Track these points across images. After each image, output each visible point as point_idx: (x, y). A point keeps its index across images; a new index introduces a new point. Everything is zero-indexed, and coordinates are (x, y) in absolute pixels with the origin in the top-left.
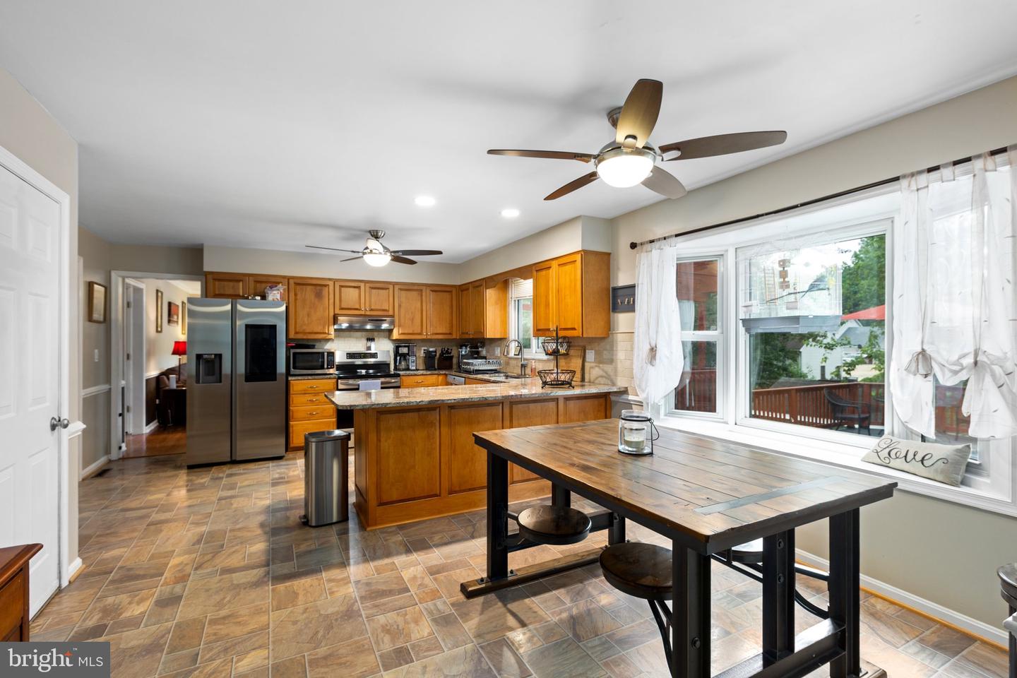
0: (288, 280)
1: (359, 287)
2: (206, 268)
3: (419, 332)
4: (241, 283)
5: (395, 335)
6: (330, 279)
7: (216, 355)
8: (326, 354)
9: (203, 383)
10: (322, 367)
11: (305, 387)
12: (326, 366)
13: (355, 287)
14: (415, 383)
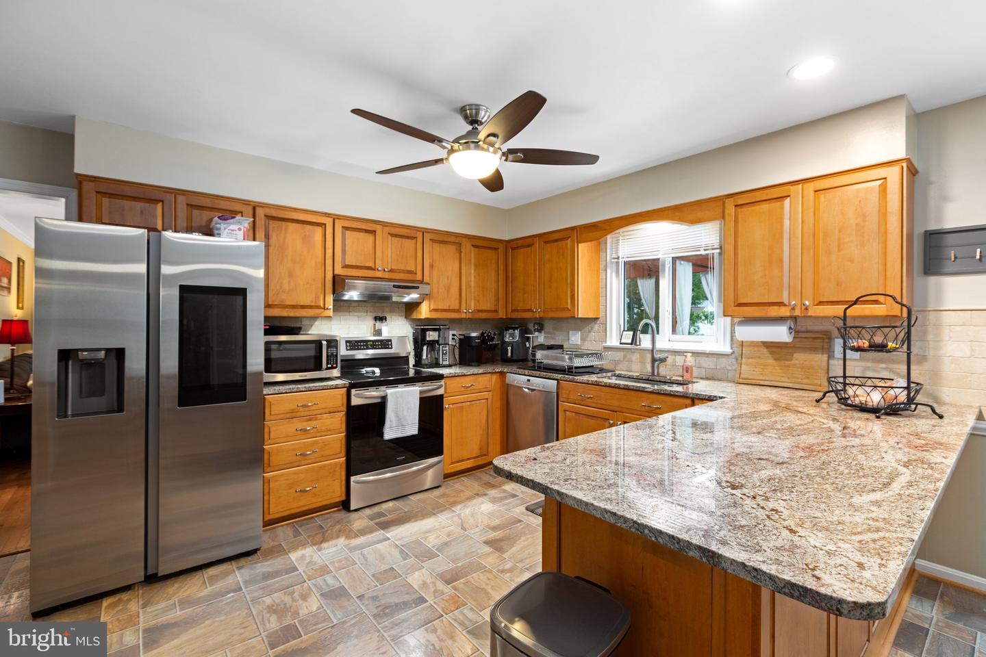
0: (254, 209)
1: (373, 232)
2: (80, 168)
3: (457, 307)
4: (160, 205)
5: (424, 312)
6: (327, 215)
7: (108, 351)
8: (324, 343)
9: (73, 415)
10: (318, 367)
11: (293, 406)
12: (324, 365)
13: (367, 231)
14: (463, 389)
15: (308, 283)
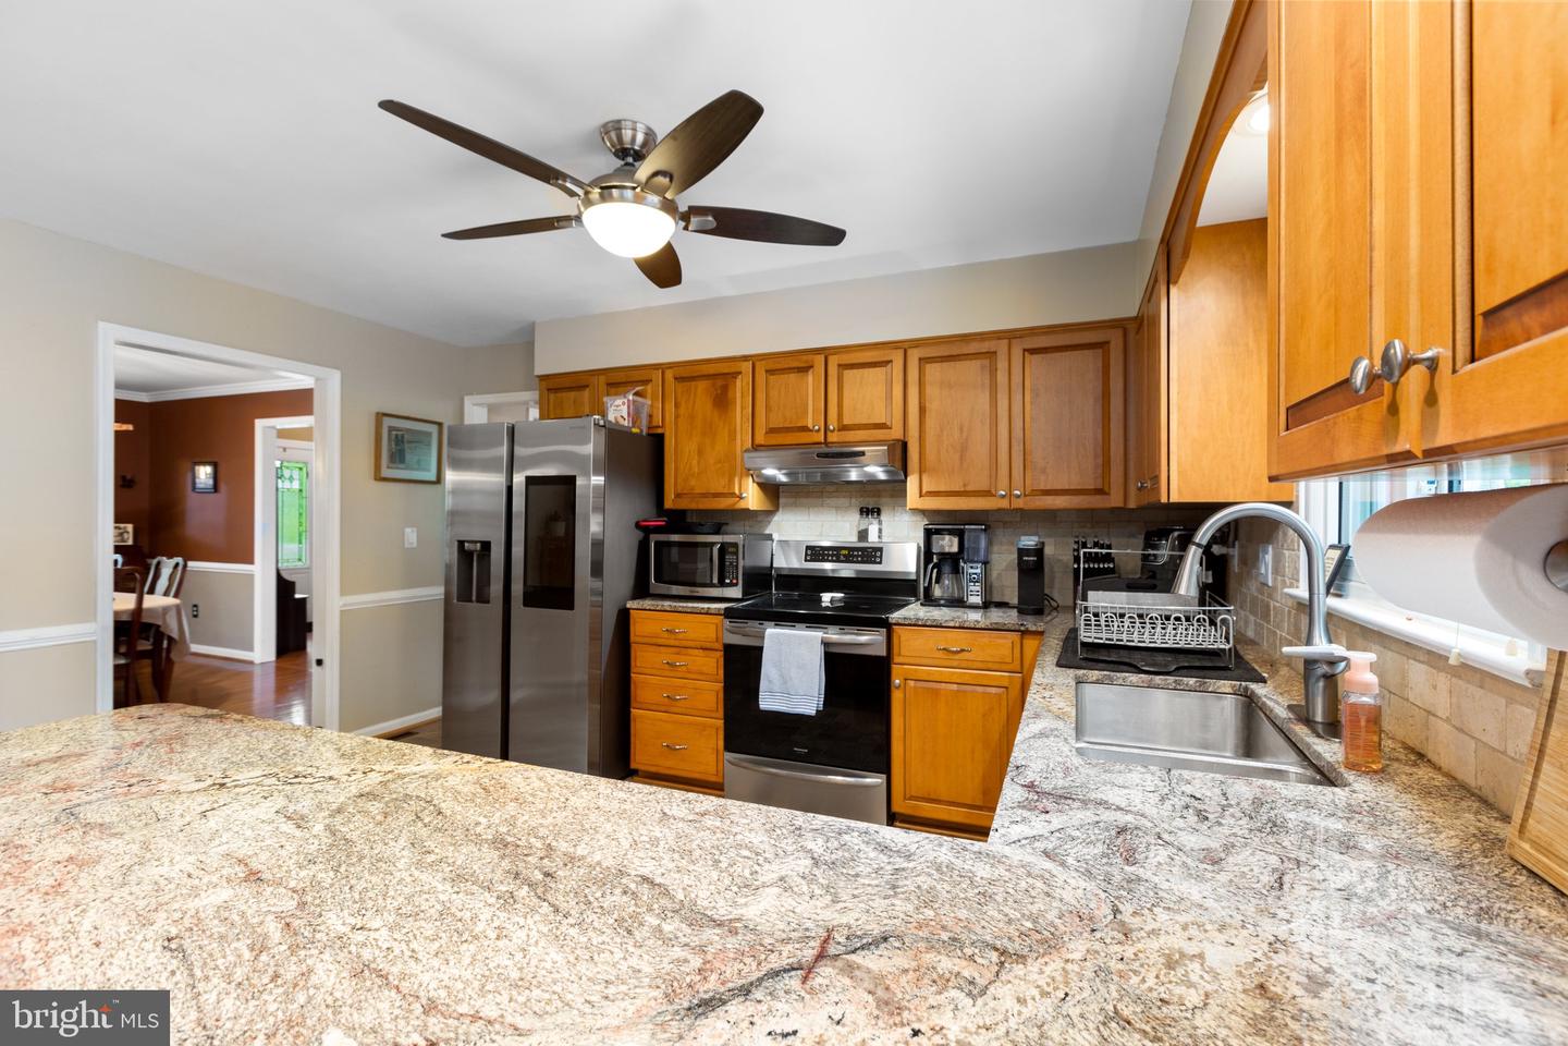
0: (663, 372)
3: (984, 487)
4: (586, 393)
5: (915, 498)
7: (482, 544)
8: (716, 548)
10: (709, 581)
12: (715, 580)
13: (801, 370)
14: (941, 654)
15: (720, 462)
